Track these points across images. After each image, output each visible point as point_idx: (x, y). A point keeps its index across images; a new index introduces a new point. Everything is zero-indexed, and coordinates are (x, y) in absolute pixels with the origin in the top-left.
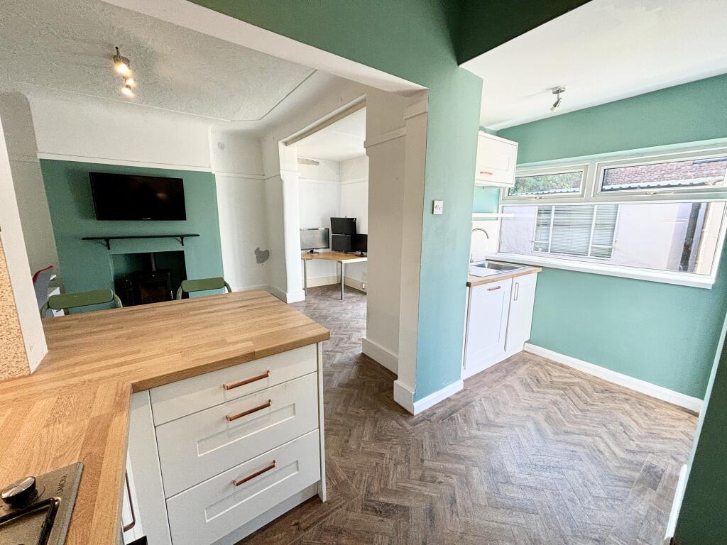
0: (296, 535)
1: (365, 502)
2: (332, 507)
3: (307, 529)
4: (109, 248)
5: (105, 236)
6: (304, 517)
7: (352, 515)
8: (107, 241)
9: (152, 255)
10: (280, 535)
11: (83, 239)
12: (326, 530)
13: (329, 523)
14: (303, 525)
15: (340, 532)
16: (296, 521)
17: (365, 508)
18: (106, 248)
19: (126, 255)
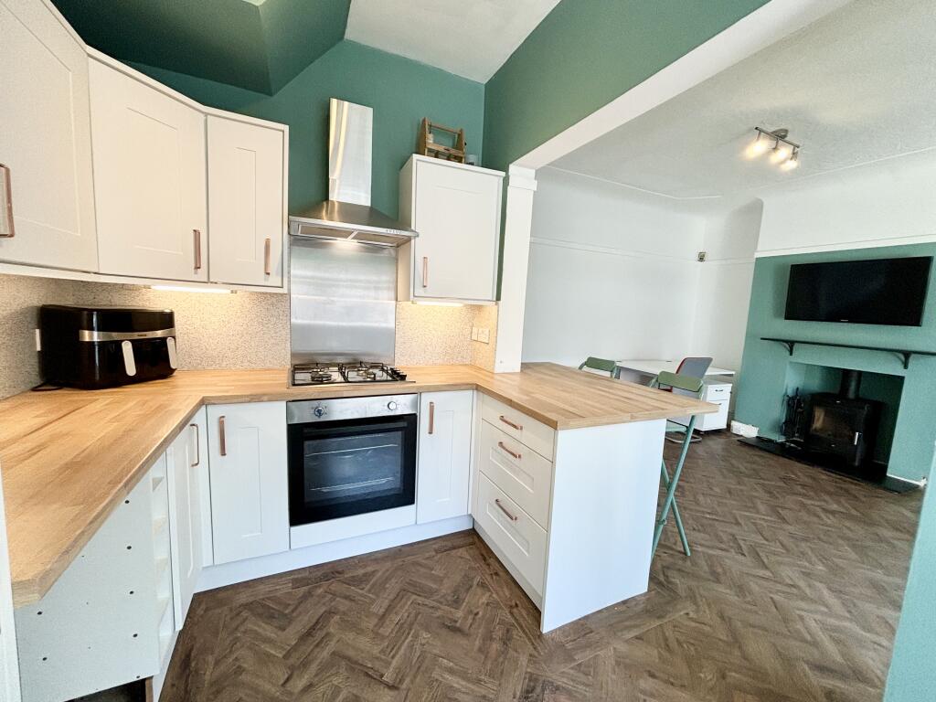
0: (506, 605)
1: (541, 679)
2: (535, 639)
3: (511, 613)
4: (791, 354)
5: (788, 338)
6: (524, 613)
7: (524, 660)
8: (791, 344)
9: (855, 375)
10: (507, 594)
11: (762, 339)
12: (508, 631)
13: (517, 633)
14: (515, 610)
15: (505, 643)
16: (520, 605)
17: (532, 678)
18: (788, 353)
19: (808, 365)
